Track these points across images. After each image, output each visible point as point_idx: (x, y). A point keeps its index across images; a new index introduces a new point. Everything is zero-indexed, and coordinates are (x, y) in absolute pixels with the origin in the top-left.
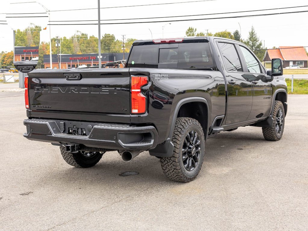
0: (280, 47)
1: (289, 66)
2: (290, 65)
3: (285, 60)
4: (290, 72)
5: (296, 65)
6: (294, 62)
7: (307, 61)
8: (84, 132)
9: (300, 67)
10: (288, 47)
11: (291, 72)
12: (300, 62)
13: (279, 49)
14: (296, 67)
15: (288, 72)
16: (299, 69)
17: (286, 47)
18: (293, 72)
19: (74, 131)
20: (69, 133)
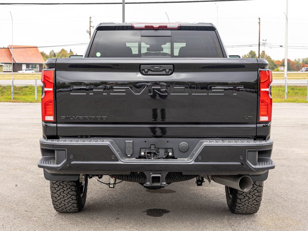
0: (9, 46)
1: (21, 70)
2: (23, 69)
3: (17, 62)
4: (29, 77)
5: (30, 69)
6: (28, 65)
7: (42, 64)
8: (170, 154)
9: (35, 72)
10: (19, 46)
11: (31, 77)
12: (34, 65)
13: (8, 48)
14: (30, 72)
15: (27, 77)
16: (34, 74)
17: (18, 46)
18: (32, 76)
19: (148, 153)
20: (140, 157)
